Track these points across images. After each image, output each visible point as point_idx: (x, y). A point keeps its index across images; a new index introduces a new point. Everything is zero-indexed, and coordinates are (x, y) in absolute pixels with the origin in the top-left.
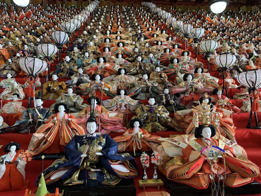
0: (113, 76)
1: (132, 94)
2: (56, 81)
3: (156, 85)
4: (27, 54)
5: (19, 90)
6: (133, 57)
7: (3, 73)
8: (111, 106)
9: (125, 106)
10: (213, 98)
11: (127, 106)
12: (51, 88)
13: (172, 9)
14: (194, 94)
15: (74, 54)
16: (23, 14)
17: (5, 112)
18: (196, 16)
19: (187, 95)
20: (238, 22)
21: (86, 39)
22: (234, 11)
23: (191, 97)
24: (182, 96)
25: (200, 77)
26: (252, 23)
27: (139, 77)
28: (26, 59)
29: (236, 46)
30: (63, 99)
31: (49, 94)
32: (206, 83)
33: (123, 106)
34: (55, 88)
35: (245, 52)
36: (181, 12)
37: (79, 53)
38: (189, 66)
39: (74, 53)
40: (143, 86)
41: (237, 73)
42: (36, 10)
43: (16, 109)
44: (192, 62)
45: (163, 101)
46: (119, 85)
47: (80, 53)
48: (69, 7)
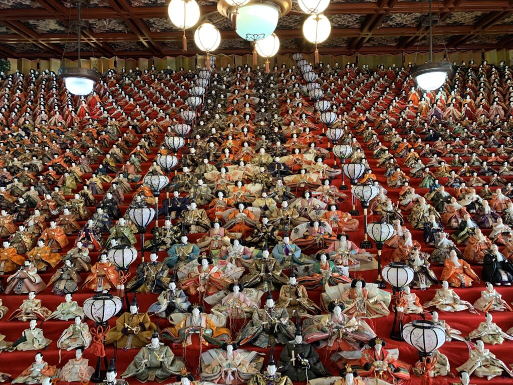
0: (222, 293)
1: (248, 338)
2: (136, 314)
3: (285, 321)
4: (93, 236)
5: (83, 333)
6: (259, 237)
7: (59, 286)
8: (212, 375)
9: (233, 373)
10: (368, 356)
11: (236, 375)
12: (129, 329)
13: (351, 66)
14: (341, 341)
15: (166, 232)
16: (82, 107)
17: (66, 380)
18: (393, 85)
19: (331, 344)
20: (468, 108)
21: (187, 182)
22: (472, 62)
23: (338, 347)
24: (323, 345)
25: (358, 300)
26: (497, 109)
27: (263, 291)
28: (93, 306)
29: (444, 196)
30: (146, 356)
31: (126, 336)
32: (367, 309)
33: (230, 373)
34: (134, 329)
35: (456, 213)
36: (367, 71)
37: (173, 230)
38: (349, 260)
39: (165, 230)
40: (265, 323)
41: (426, 281)
42: (104, 88)
43: (80, 375)
44: (353, 253)
45: (292, 360)
46: (230, 314)
47: (175, 228)
48: (162, 72)
